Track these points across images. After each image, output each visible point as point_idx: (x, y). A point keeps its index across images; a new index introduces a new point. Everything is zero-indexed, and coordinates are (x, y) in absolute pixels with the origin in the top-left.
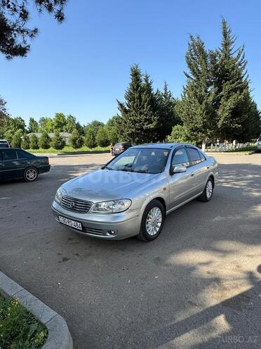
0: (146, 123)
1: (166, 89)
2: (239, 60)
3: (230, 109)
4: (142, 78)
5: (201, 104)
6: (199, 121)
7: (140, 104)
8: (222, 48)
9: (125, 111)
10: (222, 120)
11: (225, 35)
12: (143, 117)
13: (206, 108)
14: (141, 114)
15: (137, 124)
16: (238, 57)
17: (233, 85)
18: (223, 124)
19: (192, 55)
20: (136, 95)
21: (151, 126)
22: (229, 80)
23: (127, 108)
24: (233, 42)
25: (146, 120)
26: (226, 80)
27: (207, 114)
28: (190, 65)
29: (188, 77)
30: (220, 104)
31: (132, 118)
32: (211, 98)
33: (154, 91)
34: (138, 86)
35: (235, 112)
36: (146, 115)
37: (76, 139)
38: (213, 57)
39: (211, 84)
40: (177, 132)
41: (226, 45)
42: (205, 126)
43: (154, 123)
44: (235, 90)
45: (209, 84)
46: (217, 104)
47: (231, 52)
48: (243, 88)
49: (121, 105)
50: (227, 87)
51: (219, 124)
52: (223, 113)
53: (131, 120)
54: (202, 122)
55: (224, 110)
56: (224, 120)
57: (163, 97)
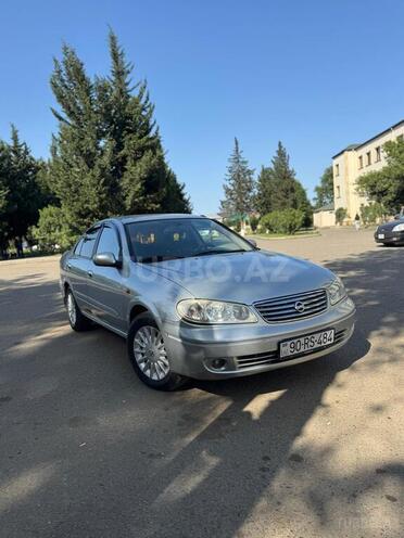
2: (142, 102)
3: (142, 179)
5: (91, 167)
6: (92, 196)
8: (113, 78)
10: (130, 197)
11: (115, 56)
13: (102, 176)
16: (140, 96)
17: (141, 141)
18: (134, 204)
19: (62, 80)
22: (133, 133)
24: (128, 72)
26: (130, 132)
27: (106, 184)
28: (60, 98)
29: (60, 119)
30: (126, 170)
32: (106, 160)
39: (104, 134)
40: (50, 219)
41: (120, 74)
42: (103, 208)
44: (145, 149)
45: (100, 135)
46: (119, 166)
47: (129, 87)
48: (155, 146)
50: (131, 142)
51: (128, 203)
52: (132, 186)
54: (97, 199)
55: (132, 180)
56: (135, 197)
57: (12, 154)
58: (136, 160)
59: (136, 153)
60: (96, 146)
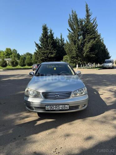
0: (50, 54)
1: (61, 37)
2: (94, 24)
3: (89, 48)
4: (49, 31)
5: (75, 45)
7: (47, 45)
8: (86, 18)
9: (39, 48)
10: (85, 53)
11: (87, 11)
12: (48, 51)
13: (78, 47)
14: (47, 49)
15: (45, 55)
17: (91, 36)
18: (86, 55)
19: (71, 20)
20: (45, 40)
21: (52, 56)
23: (41, 46)
24: (91, 15)
25: (50, 53)
26: (88, 33)
27: (78, 49)
29: (70, 31)
30: (85, 45)
31: (42, 51)
32: (80, 43)
33: (55, 38)
34: (46, 35)
35: (92, 49)
36: (50, 50)
38: (81, 22)
40: (66, 59)
41: (88, 16)
42: (77, 56)
43: (54, 55)
44: (91, 38)
45: (79, 35)
46: (83, 44)
47: (90, 20)
48: (95, 38)
49: (37, 45)
50: (88, 37)
51: (84, 55)
52: (86, 50)
53: (42, 52)
54: (75, 54)
55: (86, 48)
56: (86, 53)
57: (60, 41)
58: (89, 42)
59: (89, 40)
60: (78, 38)
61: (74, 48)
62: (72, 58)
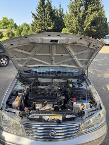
0: (48, 26)
1: (60, 7)
3: (91, 21)
5: (76, 17)
6: (74, 26)
7: (45, 15)
9: (36, 18)
10: (86, 26)
13: (79, 20)
14: (45, 20)
15: (42, 27)
17: (94, 7)
18: (87, 29)
20: (42, 9)
21: (50, 28)
22: (92, 4)
23: (37, 16)
25: (47, 24)
26: (91, 4)
27: (79, 23)
30: (86, 18)
31: (40, 23)
32: (81, 14)
33: (53, 8)
34: (43, 4)
35: (94, 23)
36: (48, 21)
37: (10, 33)
42: (77, 30)
43: (52, 27)
44: (94, 10)
45: (81, 6)
46: (84, 17)
49: (34, 15)
50: (91, 7)
51: (85, 29)
52: (87, 23)
53: (39, 24)
54: (76, 27)
55: (87, 21)
56: (88, 27)
57: (58, 11)
58: (91, 14)
59: (91, 11)
60: (79, 9)
61: (75, 20)
62: (72, 32)
